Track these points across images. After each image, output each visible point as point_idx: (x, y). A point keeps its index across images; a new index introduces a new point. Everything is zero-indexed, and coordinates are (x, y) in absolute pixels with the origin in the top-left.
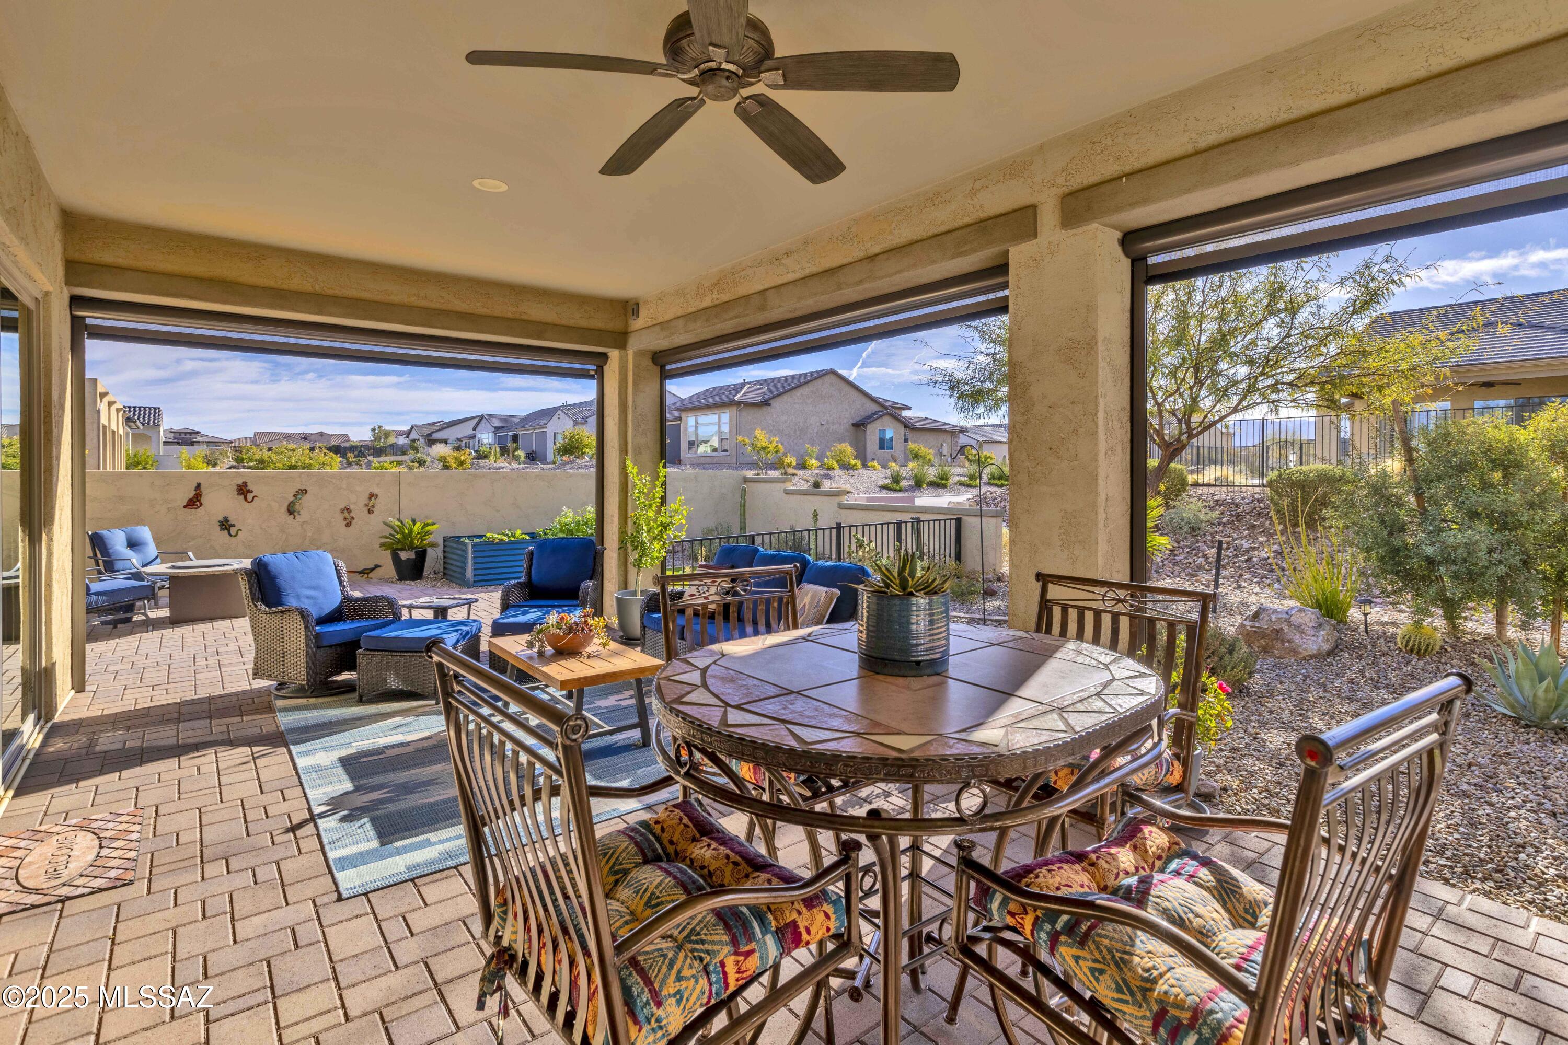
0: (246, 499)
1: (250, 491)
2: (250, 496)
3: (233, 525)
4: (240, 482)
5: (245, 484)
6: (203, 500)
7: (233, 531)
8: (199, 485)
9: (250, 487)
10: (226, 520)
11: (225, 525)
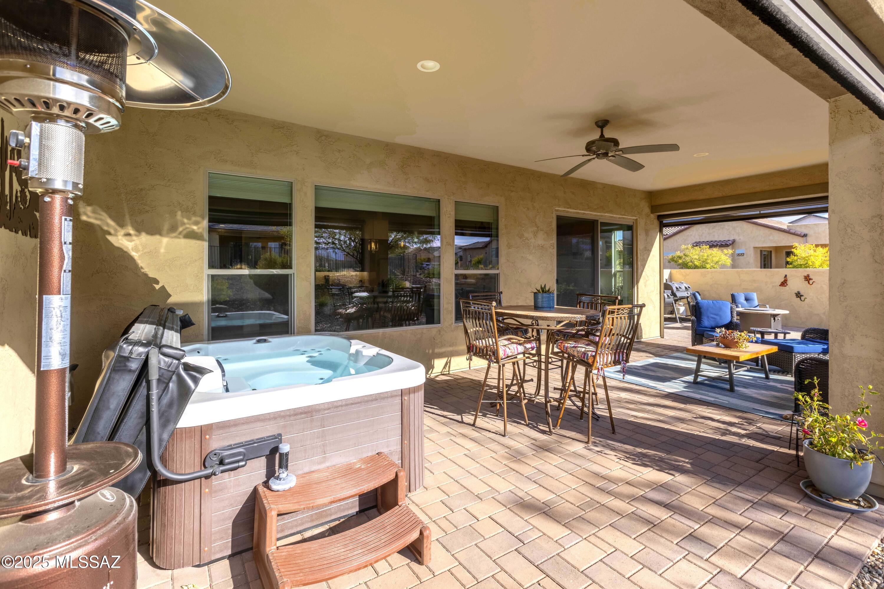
0: (809, 283)
1: (810, 279)
2: (811, 282)
3: (803, 296)
4: (806, 275)
5: (808, 276)
6: (788, 282)
7: (803, 298)
8: (786, 276)
9: (811, 277)
10: (799, 293)
11: (799, 295)
